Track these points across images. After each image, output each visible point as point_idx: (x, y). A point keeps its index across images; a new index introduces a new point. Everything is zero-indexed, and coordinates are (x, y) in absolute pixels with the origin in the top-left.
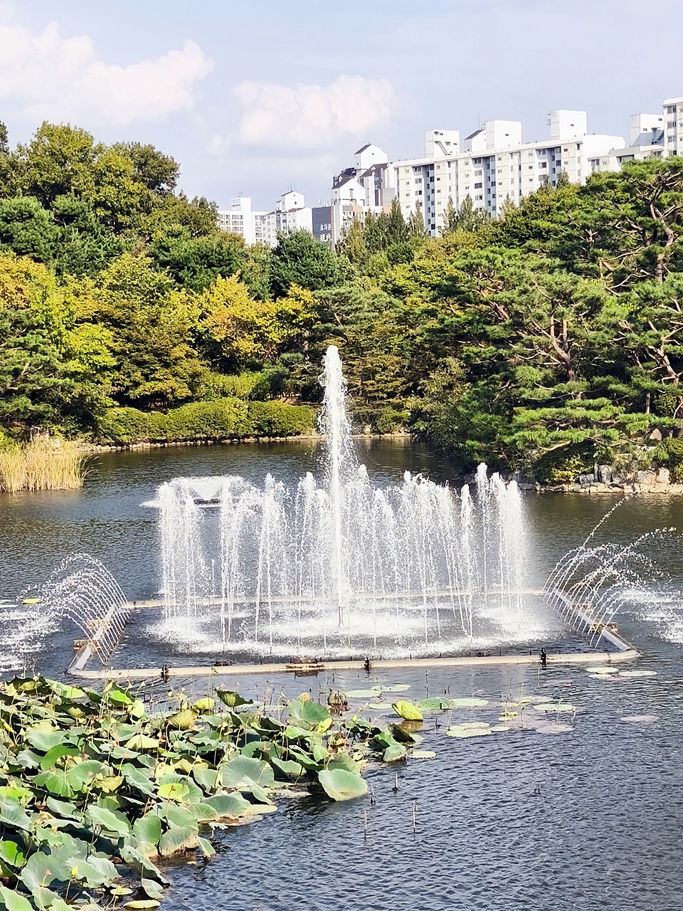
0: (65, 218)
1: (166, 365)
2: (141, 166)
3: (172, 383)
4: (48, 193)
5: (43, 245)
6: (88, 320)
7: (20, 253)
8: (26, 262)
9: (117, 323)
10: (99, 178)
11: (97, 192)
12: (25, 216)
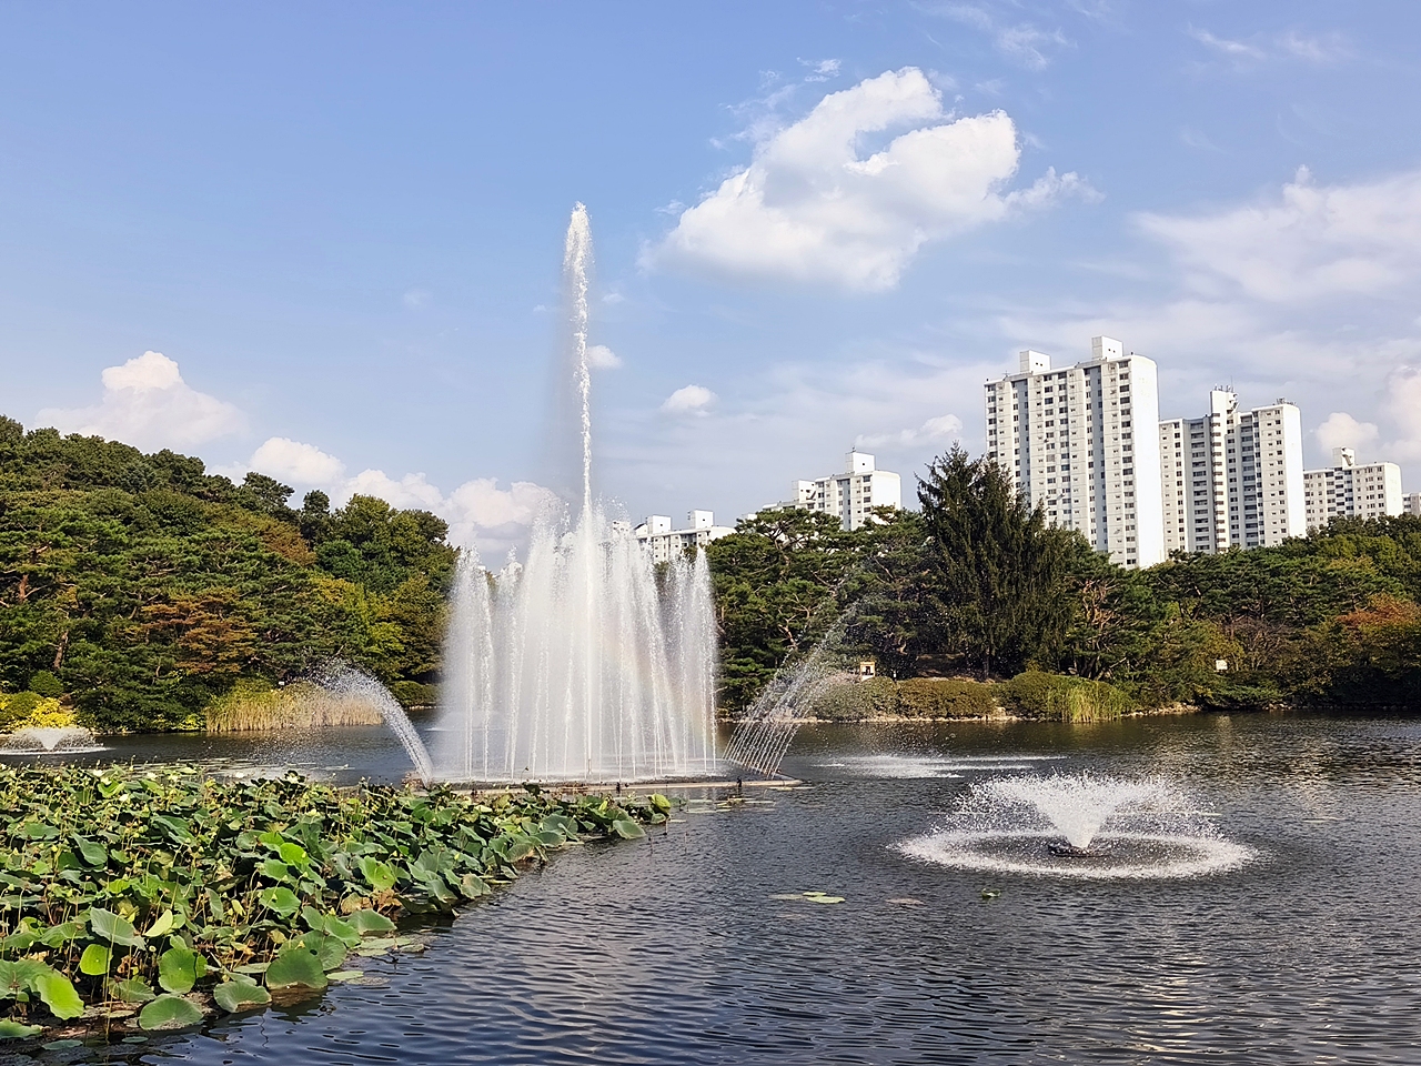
0: (369, 555)
2: (421, 526)
4: (358, 540)
5: (353, 572)
6: (384, 620)
7: (337, 577)
8: (341, 582)
9: (404, 623)
10: (393, 531)
11: (392, 540)
12: (342, 552)
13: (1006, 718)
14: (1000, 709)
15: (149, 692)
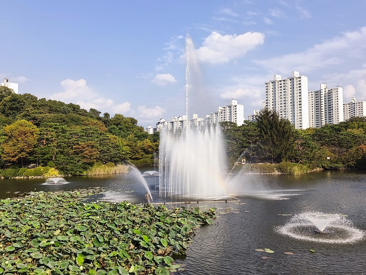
0: (120, 129)
1: (138, 153)
2: (131, 121)
3: (139, 156)
4: (117, 125)
5: (117, 133)
6: (125, 145)
7: (113, 134)
8: (114, 136)
9: (130, 146)
10: (125, 123)
11: (125, 125)
12: (114, 128)
13: (278, 173)
14: (276, 171)
15: (75, 166)
